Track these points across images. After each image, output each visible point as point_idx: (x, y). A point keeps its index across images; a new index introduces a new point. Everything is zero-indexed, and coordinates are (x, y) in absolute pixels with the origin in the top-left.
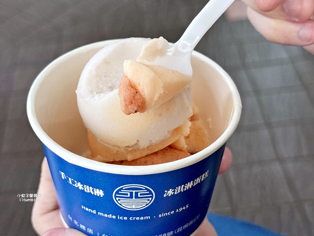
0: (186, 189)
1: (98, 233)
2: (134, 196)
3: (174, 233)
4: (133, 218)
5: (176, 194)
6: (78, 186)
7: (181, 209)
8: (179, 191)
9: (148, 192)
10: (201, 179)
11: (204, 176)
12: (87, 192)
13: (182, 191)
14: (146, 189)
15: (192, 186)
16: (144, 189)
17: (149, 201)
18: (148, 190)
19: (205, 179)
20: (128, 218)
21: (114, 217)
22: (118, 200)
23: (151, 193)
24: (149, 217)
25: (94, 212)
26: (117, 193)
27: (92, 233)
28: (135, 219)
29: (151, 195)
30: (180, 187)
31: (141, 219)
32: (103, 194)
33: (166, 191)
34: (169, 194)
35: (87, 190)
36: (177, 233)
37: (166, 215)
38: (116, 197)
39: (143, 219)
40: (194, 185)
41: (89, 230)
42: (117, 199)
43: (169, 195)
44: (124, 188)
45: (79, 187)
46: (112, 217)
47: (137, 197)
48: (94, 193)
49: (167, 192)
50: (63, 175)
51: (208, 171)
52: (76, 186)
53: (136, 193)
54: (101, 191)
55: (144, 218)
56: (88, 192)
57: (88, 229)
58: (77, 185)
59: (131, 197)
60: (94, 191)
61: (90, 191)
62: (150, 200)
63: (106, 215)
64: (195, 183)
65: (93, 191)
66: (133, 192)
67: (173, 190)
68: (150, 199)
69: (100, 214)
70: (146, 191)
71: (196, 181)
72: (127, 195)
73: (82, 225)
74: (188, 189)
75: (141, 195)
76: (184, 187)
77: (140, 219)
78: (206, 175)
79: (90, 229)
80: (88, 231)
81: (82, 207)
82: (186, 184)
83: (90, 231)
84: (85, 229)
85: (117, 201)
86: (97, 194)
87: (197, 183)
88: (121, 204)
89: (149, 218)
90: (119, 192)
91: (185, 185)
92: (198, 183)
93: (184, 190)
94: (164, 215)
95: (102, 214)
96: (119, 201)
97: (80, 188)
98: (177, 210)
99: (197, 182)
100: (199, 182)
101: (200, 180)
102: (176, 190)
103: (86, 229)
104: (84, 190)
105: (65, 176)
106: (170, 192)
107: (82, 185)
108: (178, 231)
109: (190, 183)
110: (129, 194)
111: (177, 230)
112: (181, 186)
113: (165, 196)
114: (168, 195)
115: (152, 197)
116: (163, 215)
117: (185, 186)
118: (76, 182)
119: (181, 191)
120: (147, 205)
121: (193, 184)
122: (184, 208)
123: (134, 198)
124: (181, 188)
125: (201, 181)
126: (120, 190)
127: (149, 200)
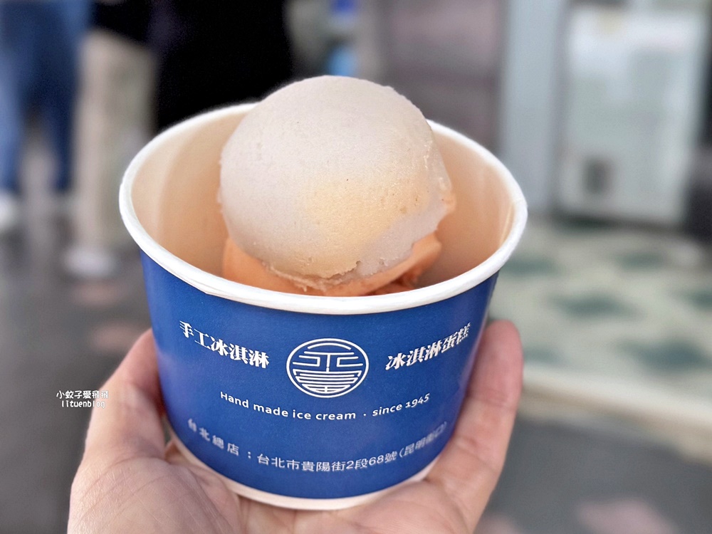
0: (429, 356)
1: (249, 453)
2: (328, 365)
3: (398, 457)
4: (322, 417)
5: (409, 366)
6: (217, 349)
7: (415, 402)
8: (414, 361)
9: (357, 357)
10: (456, 340)
11: (462, 335)
12: (236, 359)
13: (421, 360)
14: (353, 349)
15: (440, 352)
16: (349, 348)
17: (356, 379)
18: (357, 353)
19: (462, 341)
20: (313, 417)
21: (285, 414)
22: (295, 374)
23: (362, 360)
24: (354, 414)
25: (246, 404)
26: (295, 358)
27: (237, 454)
28: (327, 417)
29: (361, 365)
30: (416, 350)
31: (337, 418)
32: (268, 363)
33: (390, 358)
34: (395, 365)
35: (235, 354)
36: (404, 457)
37: (386, 411)
38: (292, 367)
39: (342, 418)
40: (442, 351)
41: (231, 447)
42: (295, 371)
43: (396, 367)
44: (309, 348)
45: (219, 350)
46: (281, 413)
47: (333, 368)
48: (249, 361)
49: (393, 360)
50: (186, 329)
51: (469, 325)
52: (213, 349)
53: (334, 359)
54: (264, 354)
55: (344, 417)
56: (238, 358)
57: (229, 445)
58: (215, 347)
59: (323, 368)
60: (250, 355)
61: (241, 356)
62: (359, 375)
63: (269, 411)
64: (445, 346)
65: (247, 356)
66: (327, 356)
67: (404, 356)
68: (360, 372)
69: (257, 407)
70: (353, 353)
71: (447, 343)
72: (315, 362)
73: (217, 436)
74: (431, 357)
75: (342, 362)
76: (425, 353)
77: (335, 418)
78: (465, 333)
79: (233, 445)
80: (228, 450)
81: (222, 395)
82: (429, 347)
83: (233, 449)
84: (222, 447)
85: (294, 377)
86: (254, 362)
87: (448, 347)
88: (300, 384)
89: (354, 417)
90: (300, 356)
91: (427, 349)
92: (451, 348)
93: (423, 359)
94: (384, 413)
95: (261, 408)
96: (298, 378)
97: (221, 354)
98: (409, 403)
99: (449, 344)
100: (452, 346)
101: (453, 342)
102: (409, 356)
103: (226, 445)
104: (229, 355)
105: (190, 330)
106: (398, 361)
107: (225, 346)
108: (405, 454)
109: (436, 344)
110: (319, 359)
111: (404, 450)
112: (420, 350)
113: (388, 368)
114: (393, 368)
115: (363, 369)
116: (380, 411)
117: (427, 351)
118: (213, 339)
119: (418, 361)
120: (352, 385)
121: (440, 348)
122: (421, 401)
123: (328, 369)
124: (419, 352)
125: (455, 343)
126: (301, 352)
127: (356, 375)
